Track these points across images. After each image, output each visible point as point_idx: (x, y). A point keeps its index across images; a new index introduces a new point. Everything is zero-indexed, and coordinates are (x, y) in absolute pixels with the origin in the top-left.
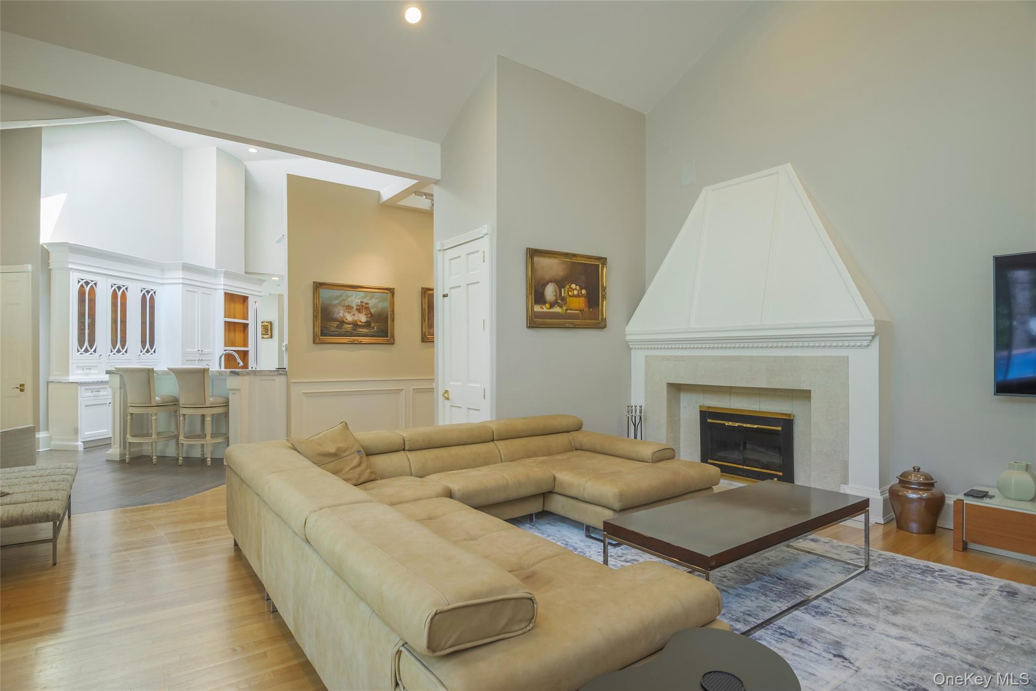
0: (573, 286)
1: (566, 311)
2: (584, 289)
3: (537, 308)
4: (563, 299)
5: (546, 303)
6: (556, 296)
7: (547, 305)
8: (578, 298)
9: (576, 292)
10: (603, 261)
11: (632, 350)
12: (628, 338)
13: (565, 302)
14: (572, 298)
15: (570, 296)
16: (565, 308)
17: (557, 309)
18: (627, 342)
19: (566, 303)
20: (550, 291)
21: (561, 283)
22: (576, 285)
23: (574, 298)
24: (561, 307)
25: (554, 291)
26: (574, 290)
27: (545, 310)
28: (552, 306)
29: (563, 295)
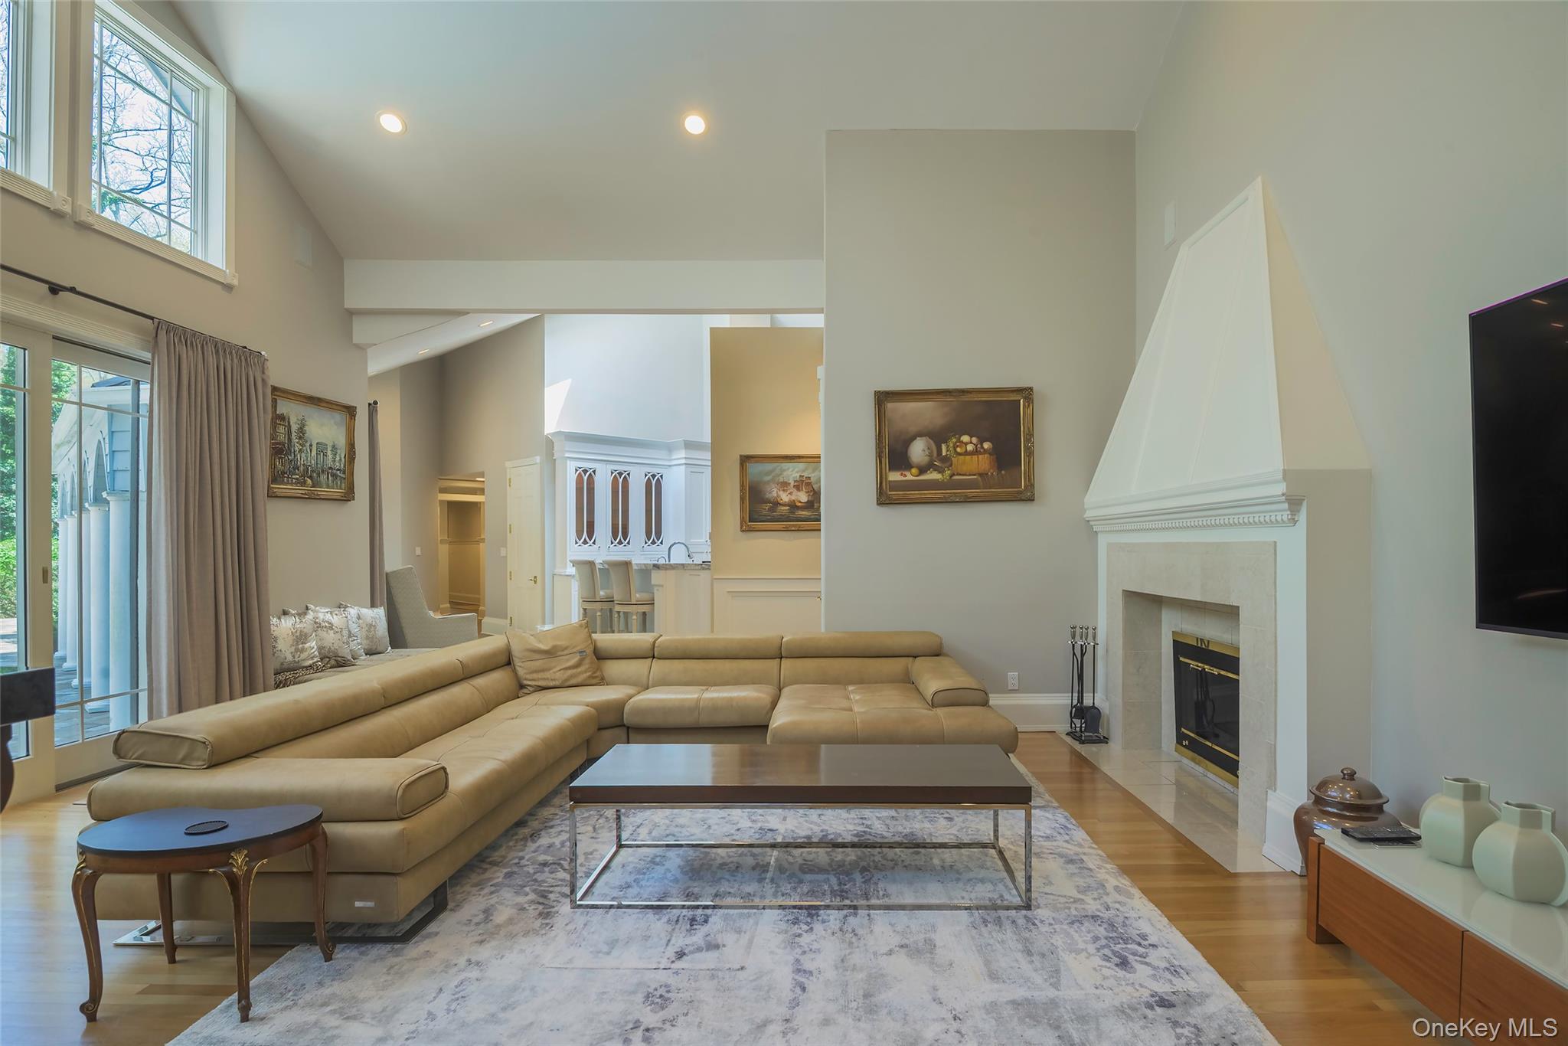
0: (965, 438)
1: (951, 477)
2: (987, 441)
3: (895, 476)
4: (946, 460)
5: (912, 467)
6: (930, 455)
7: (914, 471)
8: (975, 457)
9: (970, 448)
10: (1027, 393)
11: (1100, 536)
12: (1089, 514)
13: (949, 464)
14: (962, 457)
15: (960, 454)
16: (948, 472)
17: (933, 476)
18: (1088, 521)
19: (951, 465)
20: (918, 450)
21: (938, 437)
22: (971, 437)
23: (967, 457)
24: (941, 471)
25: (926, 449)
26: (966, 444)
27: (909, 477)
28: (922, 470)
29: (944, 454)
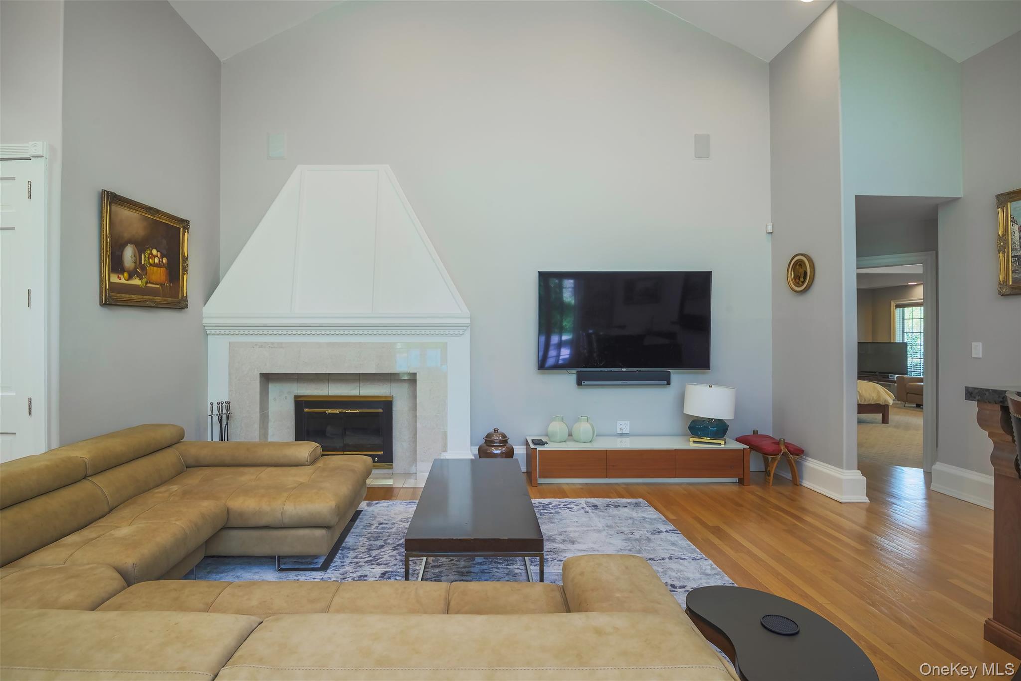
0: (154, 252)
1: (146, 284)
2: (165, 257)
3: (114, 279)
4: (143, 268)
5: (124, 271)
6: (135, 263)
7: (126, 274)
8: (158, 269)
9: (156, 260)
10: (186, 224)
11: (209, 336)
12: (205, 321)
13: (145, 272)
14: (152, 267)
15: (151, 265)
16: (144, 280)
17: (136, 281)
18: (205, 326)
19: (146, 274)
20: (129, 256)
21: (141, 246)
22: (157, 251)
23: (155, 268)
24: (141, 279)
25: (133, 256)
26: (155, 256)
27: (123, 281)
28: (130, 277)
29: (143, 263)
